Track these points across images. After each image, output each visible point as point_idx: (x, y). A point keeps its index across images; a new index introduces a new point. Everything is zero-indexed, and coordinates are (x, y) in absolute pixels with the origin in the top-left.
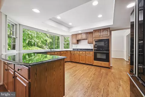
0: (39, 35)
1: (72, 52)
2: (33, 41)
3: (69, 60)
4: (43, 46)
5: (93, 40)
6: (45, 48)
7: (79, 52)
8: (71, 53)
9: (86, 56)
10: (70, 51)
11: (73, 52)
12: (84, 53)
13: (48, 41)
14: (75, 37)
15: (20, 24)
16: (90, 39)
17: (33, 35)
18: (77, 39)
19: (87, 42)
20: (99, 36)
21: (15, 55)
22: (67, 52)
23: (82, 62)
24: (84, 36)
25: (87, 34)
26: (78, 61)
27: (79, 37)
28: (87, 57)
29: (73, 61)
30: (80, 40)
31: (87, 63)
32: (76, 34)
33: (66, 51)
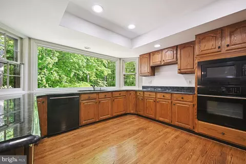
0: (91, 63)
1: (138, 94)
2: (81, 72)
3: (132, 112)
4: (99, 80)
5: (196, 62)
6: (101, 84)
7: (154, 94)
8: (136, 97)
9: (173, 106)
10: (136, 91)
11: (142, 93)
12: (168, 96)
13: (106, 73)
14: (146, 60)
15: (30, 38)
16: (186, 62)
17: (81, 64)
18: (152, 64)
19: (177, 71)
20: (217, 49)
21: (19, 98)
22: (129, 93)
23: (161, 119)
24: (168, 56)
25: (177, 50)
26: (153, 116)
27: (157, 60)
28: (175, 108)
29: (141, 113)
30: (159, 66)
31: (177, 123)
32: (149, 54)
33: (127, 91)
